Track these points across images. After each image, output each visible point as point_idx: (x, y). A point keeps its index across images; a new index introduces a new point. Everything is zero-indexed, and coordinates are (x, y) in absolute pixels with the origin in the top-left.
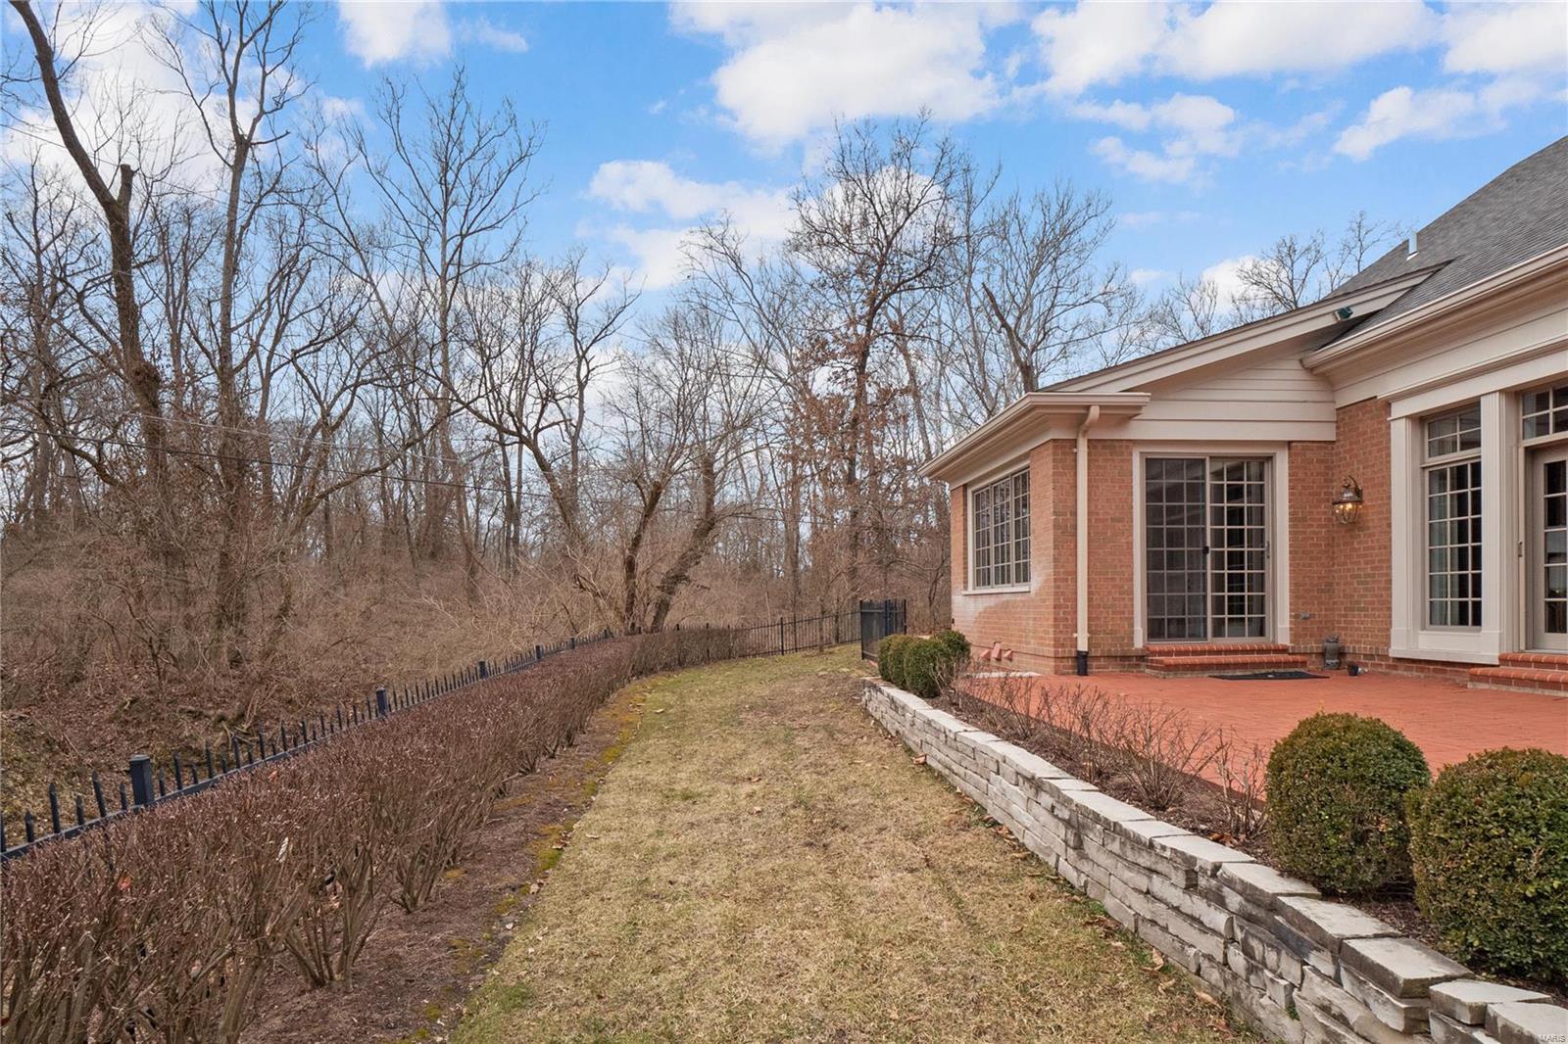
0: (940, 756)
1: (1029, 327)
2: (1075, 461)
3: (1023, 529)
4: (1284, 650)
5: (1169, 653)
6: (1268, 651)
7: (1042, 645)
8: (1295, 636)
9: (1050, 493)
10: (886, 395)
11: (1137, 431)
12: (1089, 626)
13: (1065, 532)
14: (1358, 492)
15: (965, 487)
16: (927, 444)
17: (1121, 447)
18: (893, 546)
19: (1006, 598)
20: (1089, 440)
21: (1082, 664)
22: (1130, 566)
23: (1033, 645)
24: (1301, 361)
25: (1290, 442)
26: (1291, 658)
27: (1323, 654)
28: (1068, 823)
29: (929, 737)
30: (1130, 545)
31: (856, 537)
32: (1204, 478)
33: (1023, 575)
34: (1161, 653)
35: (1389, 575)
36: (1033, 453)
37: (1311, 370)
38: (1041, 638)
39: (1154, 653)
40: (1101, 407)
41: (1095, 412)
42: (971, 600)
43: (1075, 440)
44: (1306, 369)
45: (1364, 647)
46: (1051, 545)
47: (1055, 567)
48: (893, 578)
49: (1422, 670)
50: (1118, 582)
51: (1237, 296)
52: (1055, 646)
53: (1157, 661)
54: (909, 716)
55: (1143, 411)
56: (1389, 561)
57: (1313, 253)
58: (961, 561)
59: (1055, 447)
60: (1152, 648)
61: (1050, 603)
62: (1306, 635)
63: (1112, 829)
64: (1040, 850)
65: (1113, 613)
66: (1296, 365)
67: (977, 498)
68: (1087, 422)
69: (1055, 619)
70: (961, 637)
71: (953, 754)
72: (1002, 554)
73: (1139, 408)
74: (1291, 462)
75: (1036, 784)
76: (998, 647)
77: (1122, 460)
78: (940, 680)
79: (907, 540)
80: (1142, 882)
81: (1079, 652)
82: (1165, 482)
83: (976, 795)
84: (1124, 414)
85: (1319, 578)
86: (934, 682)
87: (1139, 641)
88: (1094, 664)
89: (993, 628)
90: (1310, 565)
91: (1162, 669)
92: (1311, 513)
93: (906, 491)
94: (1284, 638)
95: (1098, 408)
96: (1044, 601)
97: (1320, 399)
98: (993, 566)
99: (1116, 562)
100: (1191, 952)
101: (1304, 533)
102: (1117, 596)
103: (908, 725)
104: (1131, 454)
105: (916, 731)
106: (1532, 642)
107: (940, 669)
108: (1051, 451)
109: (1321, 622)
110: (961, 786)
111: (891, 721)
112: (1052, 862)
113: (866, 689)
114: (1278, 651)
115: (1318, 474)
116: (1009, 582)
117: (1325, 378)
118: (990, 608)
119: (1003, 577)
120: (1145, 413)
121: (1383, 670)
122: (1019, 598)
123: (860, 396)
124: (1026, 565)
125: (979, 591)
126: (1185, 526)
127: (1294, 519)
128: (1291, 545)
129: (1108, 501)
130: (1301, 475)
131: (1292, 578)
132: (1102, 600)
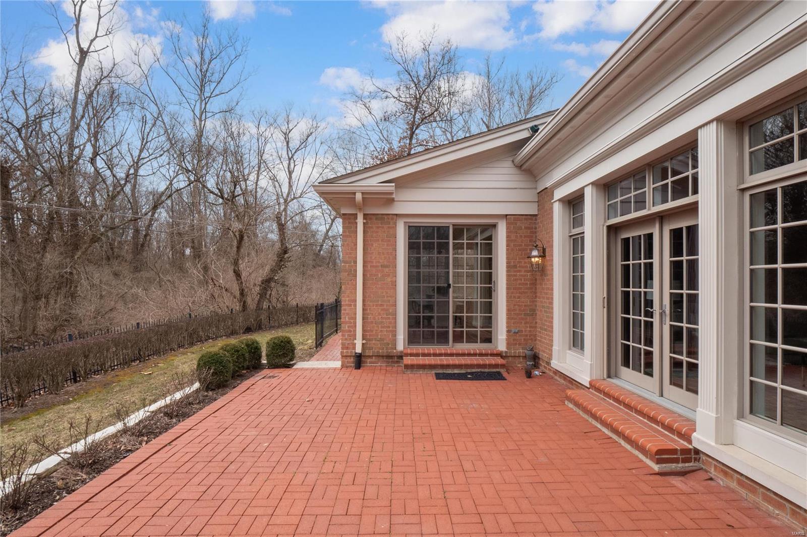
2: (356, 227)
4: (499, 355)
8: (509, 345)
11: (398, 209)
12: (364, 336)
13: (348, 274)
17: (388, 218)
20: (365, 215)
21: (358, 361)
22: (394, 297)
24: (513, 161)
25: (507, 215)
30: (395, 283)
32: (448, 238)
34: (414, 355)
37: (519, 167)
40: (363, 193)
41: (359, 197)
43: (355, 214)
44: (516, 167)
46: (342, 282)
47: (343, 296)
50: (385, 307)
52: (341, 349)
59: (344, 219)
60: (410, 351)
62: (516, 344)
65: (382, 327)
66: (508, 164)
68: (357, 203)
69: (343, 331)
74: (508, 228)
77: (388, 227)
81: (356, 353)
82: (422, 241)
84: (384, 198)
85: (525, 306)
87: (401, 346)
88: (369, 360)
90: (519, 297)
92: (519, 262)
94: (502, 345)
95: (361, 194)
97: (526, 187)
99: (384, 294)
101: (516, 276)
102: (385, 316)
104: (395, 224)
109: (527, 336)
115: (525, 237)
120: (401, 197)
126: (436, 270)
127: (509, 267)
128: (507, 284)
129: (379, 253)
130: (513, 237)
131: (507, 306)
132: (374, 318)
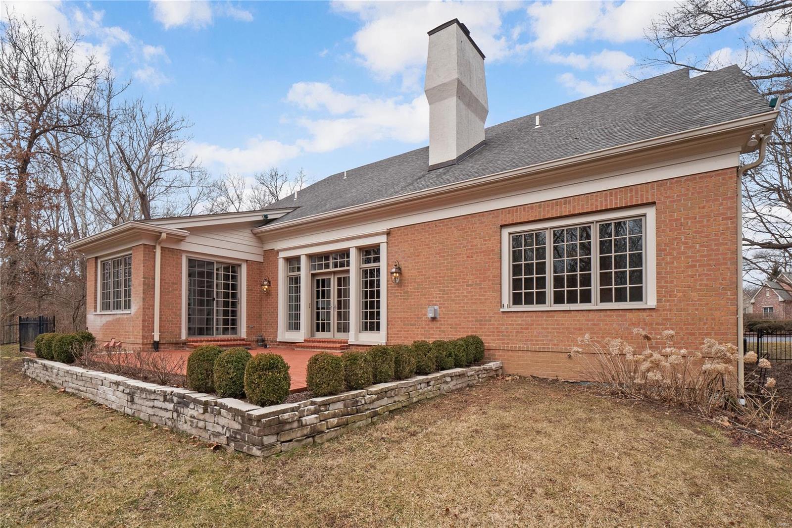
0: (73, 385)
1: (146, 172)
2: (155, 255)
3: (127, 283)
4: (243, 340)
5: (197, 341)
6: (237, 340)
7: (137, 338)
8: (248, 334)
9: (142, 268)
10: (43, 190)
11: (184, 246)
12: (160, 330)
13: (149, 287)
14: (269, 282)
15: (96, 258)
16: (75, 224)
17: (178, 252)
18: (46, 285)
19: (118, 316)
20: (161, 247)
21: (156, 346)
22: (180, 304)
23: (132, 339)
24: (251, 230)
25: (247, 260)
26: (245, 342)
27: (257, 341)
28: (128, 394)
29: (67, 379)
30: (180, 295)
31: (15, 277)
32: (213, 270)
33: (128, 306)
34: (193, 341)
35: (277, 312)
36: (133, 248)
37: (255, 234)
38: (136, 335)
39: (190, 341)
40: (167, 234)
41: (164, 235)
42: (98, 318)
43: (155, 246)
44: (253, 234)
45: (270, 338)
46: (142, 292)
47: (144, 302)
48: (44, 305)
49: (286, 345)
50: (174, 311)
51: (254, 187)
52: (143, 339)
53: (191, 345)
54: (55, 371)
55: (187, 238)
56: (277, 307)
57: (285, 178)
58: (93, 297)
59: (144, 247)
60: (189, 339)
61: (141, 319)
62: (252, 334)
63: (143, 390)
64: (118, 408)
65: (172, 324)
67: (104, 265)
68: (160, 239)
69: (143, 326)
70: (90, 335)
71: (80, 383)
72: (117, 295)
73: (185, 237)
74: (247, 268)
75: (117, 384)
76: (113, 341)
77: (177, 258)
78: (75, 353)
79: (58, 282)
80: (151, 404)
81: (155, 342)
82: (197, 269)
83: (91, 397)
84: (180, 239)
85: (257, 312)
86: (72, 355)
87: (184, 337)
88: (162, 346)
89: (111, 332)
91: (192, 348)
92: (254, 288)
93: (57, 252)
94: (244, 335)
96: (138, 318)
97: (258, 246)
98: (112, 300)
99: (173, 302)
100: (163, 419)
102: (174, 317)
103: (54, 376)
104: (181, 256)
105: (60, 378)
106: (312, 335)
107: (75, 348)
108: (142, 249)
109: (257, 329)
110: (83, 395)
111: (43, 377)
112: (122, 410)
113: (25, 363)
114: (241, 340)
115: (256, 274)
116: (120, 309)
117: (260, 239)
118: (109, 321)
119: (117, 306)
120: (187, 240)
121: (276, 346)
122: (125, 316)
123: (21, 186)
124: (129, 301)
125: (103, 313)
126: (205, 289)
127: (248, 290)
128: (247, 300)
129: (170, 275)
130: (251, 273)
131: (247, 312)
132: (167, 318)
